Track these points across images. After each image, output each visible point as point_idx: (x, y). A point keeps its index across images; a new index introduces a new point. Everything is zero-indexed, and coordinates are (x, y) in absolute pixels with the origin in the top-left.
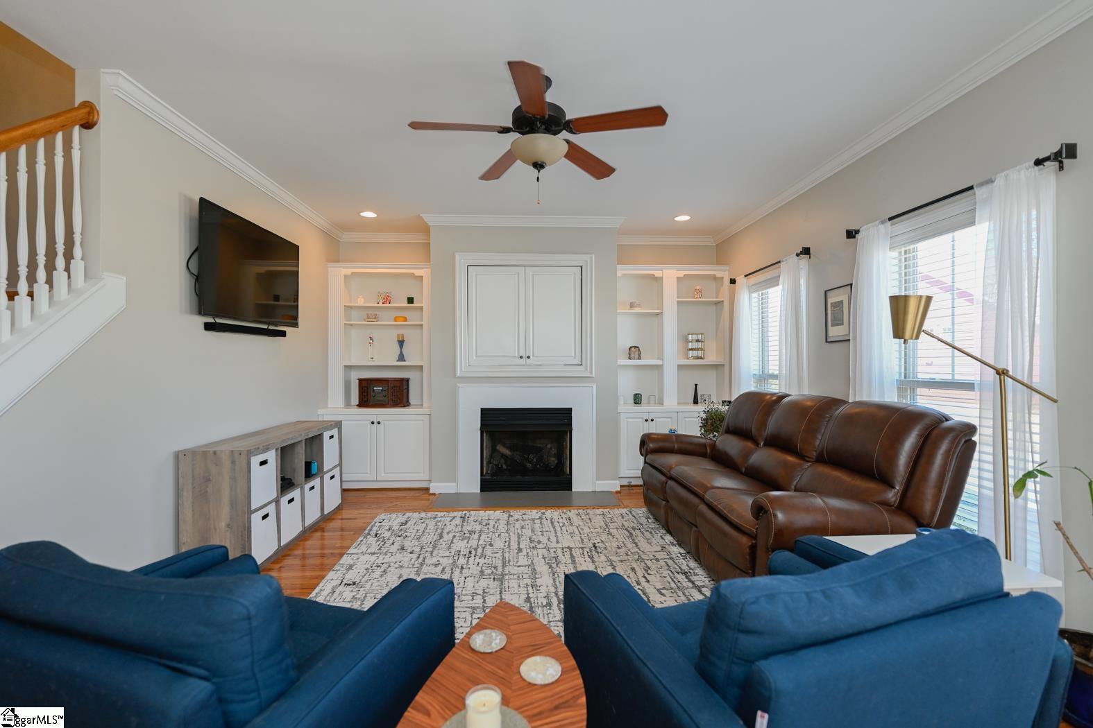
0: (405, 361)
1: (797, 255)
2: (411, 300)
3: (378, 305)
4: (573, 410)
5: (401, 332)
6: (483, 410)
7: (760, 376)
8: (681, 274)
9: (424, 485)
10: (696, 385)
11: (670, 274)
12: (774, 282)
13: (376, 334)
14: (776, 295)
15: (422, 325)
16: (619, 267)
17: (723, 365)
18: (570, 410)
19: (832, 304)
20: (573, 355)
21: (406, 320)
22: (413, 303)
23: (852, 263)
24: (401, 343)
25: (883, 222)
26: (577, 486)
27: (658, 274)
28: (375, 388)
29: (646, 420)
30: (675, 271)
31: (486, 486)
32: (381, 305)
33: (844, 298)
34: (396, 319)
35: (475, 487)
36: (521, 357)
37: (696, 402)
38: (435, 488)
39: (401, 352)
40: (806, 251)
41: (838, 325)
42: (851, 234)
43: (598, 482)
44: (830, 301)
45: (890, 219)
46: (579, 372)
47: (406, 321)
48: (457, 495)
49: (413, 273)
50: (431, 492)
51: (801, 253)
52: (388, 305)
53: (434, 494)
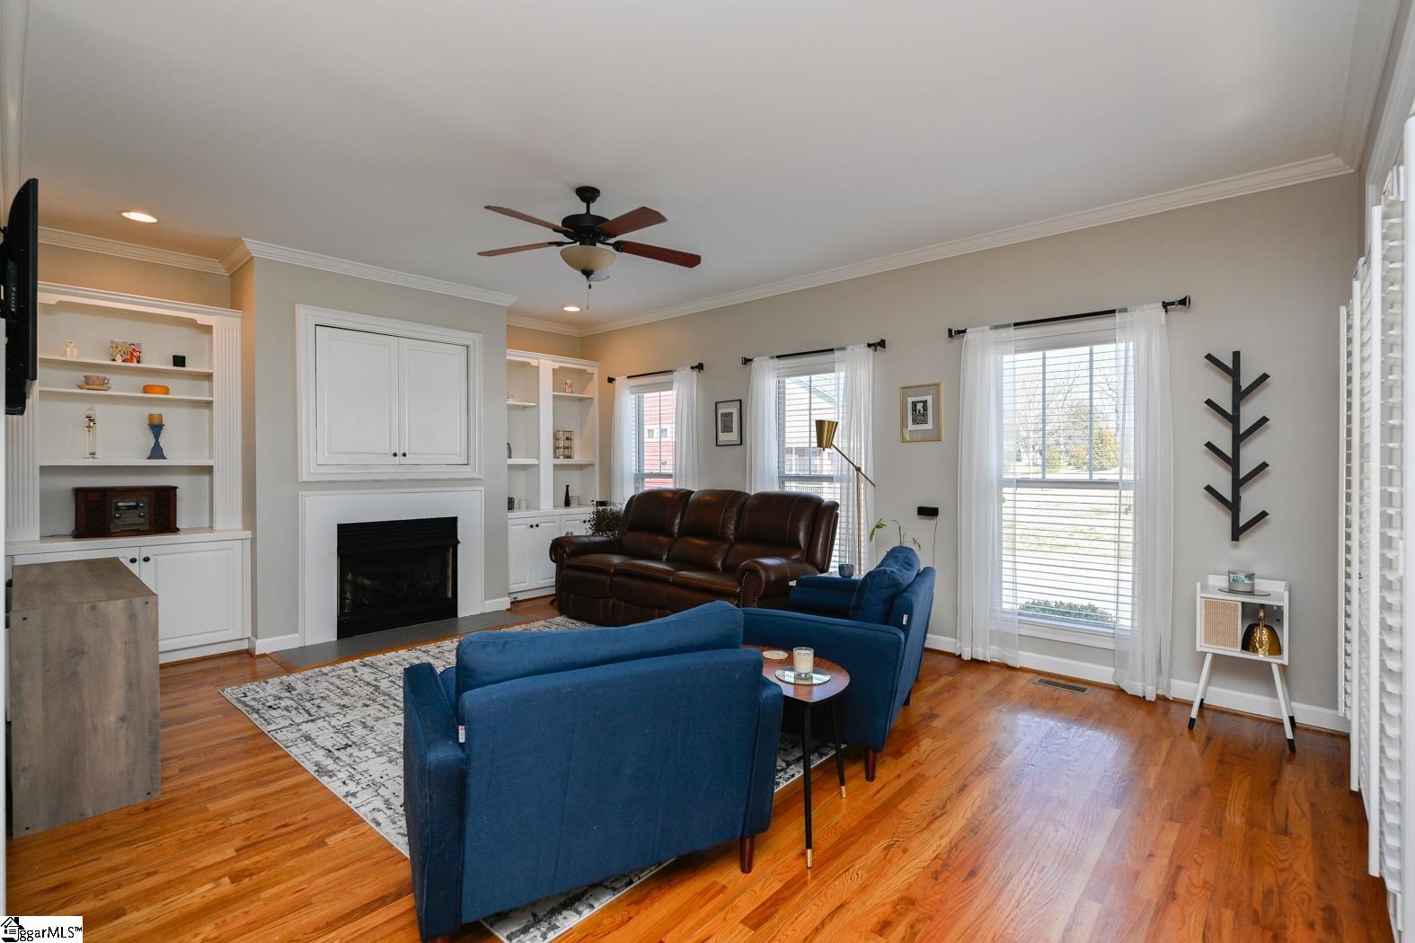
0: (165, 458)
1: (692, 368)
2: (179, 361)
3: (113, 363)
4: (459, 519)
5: (156, 411)
6: (341, 527)
7: (637, 475)
8: (557, 365)
9: (245, 646)
10: (568, 486)
11: (546, 364)
12: (668, 386)
13: (100, 411)
14: (669, 396)
15: (209, 404)
16: (508, 351)
17: (593, 465)
18: (455, 520)
19: (722, 414)
20: (458, 452)
21: (166, 390)
22: (184, 366)
23: (747, 384)
24: (156, 428)
25: (772, 358)
26: (463, 612)
27: (534, 363)
28: (120, 504)
29: (532, 526)
30: (550, 362)
31: (347, 627)
32: (119, 362)
33: (735, 411)
34: (146, 389)
35: (331, 635)
36: (395, 455)
37: (567, 503)
38: (264, 646)
39: (157, 444)
40: (700, 367)
41: (727, 432)
42: (747, 361)
43: (487, 602)
44: (721, 411)
45: (778, 357)
46: (466, 472)
47: (167, 393)
48: (303, 649)
49: (194, 320)
50: (257, 653)
51: (696, 367)
52: (135, 364)
53: (264, 655)
